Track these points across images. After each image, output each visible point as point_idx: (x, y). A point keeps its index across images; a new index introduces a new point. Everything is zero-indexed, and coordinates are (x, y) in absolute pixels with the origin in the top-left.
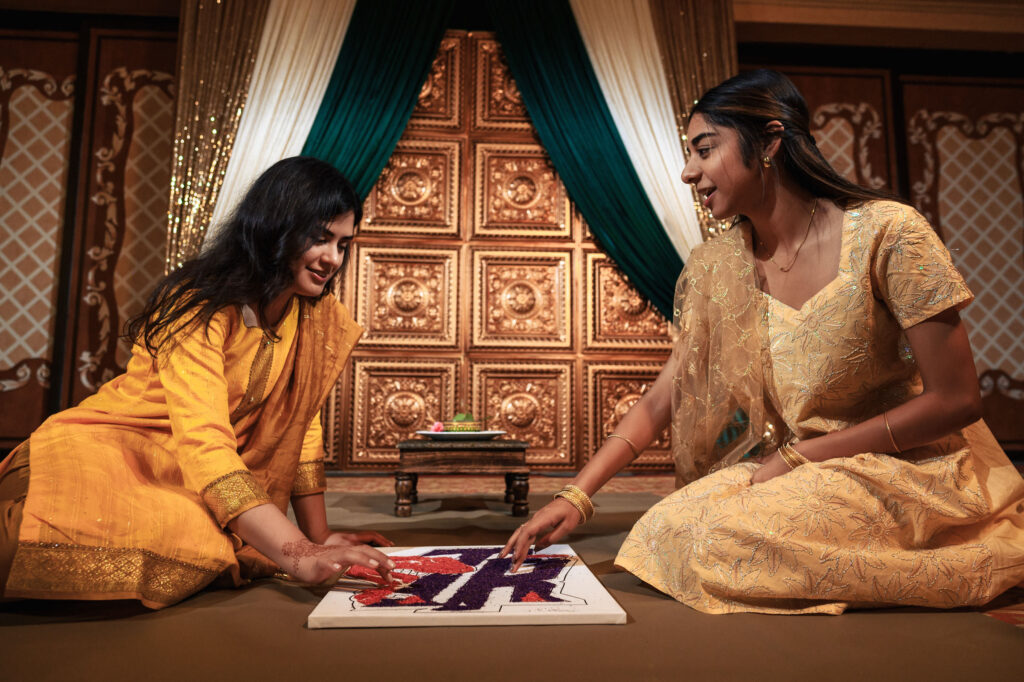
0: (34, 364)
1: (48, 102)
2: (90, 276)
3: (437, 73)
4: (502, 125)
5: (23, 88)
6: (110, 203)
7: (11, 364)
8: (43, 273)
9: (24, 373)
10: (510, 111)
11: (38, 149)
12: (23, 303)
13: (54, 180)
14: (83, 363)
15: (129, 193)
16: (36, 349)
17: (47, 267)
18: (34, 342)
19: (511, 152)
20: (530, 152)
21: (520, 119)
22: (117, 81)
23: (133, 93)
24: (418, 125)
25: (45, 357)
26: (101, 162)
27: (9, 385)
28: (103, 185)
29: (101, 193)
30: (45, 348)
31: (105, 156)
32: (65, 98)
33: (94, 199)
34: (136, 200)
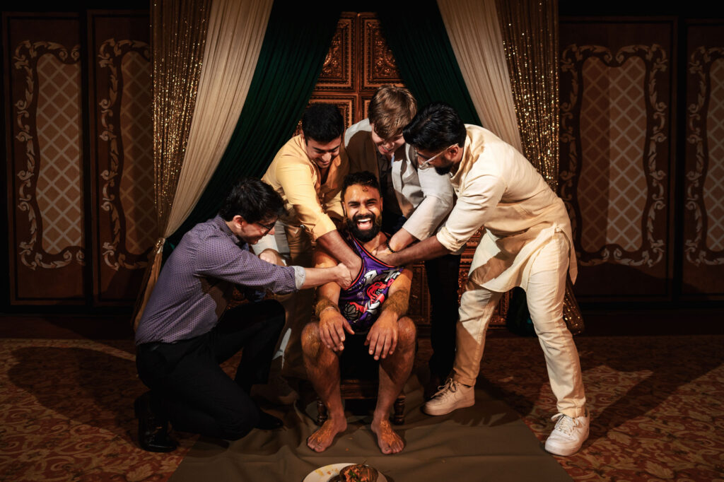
0: (73, 250)
1: (63, 65)
2: (105, 190)
5: (45, 56)
6: (112, 139)
7: (59, 251)
8: (73, 188)
9: (68, 256)
11: (60, 101)
12: (63, 209)
13: (73, 122)
14: (105, 250)
15: (125, 132)
16: (74, 241)
17: (75, 184)
18: (73, 235)
22: (109, 49)
23: (121, 57)
24: (322, 88)
25: (80, 245)
26: (104, 110)
27: (59, 264)
28: (106, 126)
29: (105, 133)
30: (79, 239)
31: (106, 105)
32: (74, 62)
33: (101, 136)
34: (130, 137)
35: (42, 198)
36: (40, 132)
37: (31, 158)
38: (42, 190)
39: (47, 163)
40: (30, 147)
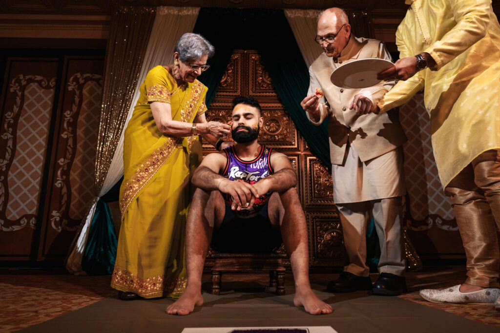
0: (28, 217)
1: (43, 90)
2: (59, 173)
3: (230, 70)
4: (262, 94)
5: (32, 84)
6: (70, 137)
7: (18, 218)
8: (36, 172)
9: (24, 222)
10: (266, 87)
11: (37, 112)
12: (25, 187)
13: (44, 127)
14: (53, 216)
15: (80, 132)
16: (30, 210)
17: (38, 169)
18: (30, 206)
19: (266, 107)
20: (276, 107)
21: (271, 91)
22: (76, 80)
23: (83, 84)
24: (220, 95)
25: (35, 214)
26: (67, 117)
27: (16, 228)
28: (67, 128)
29: (66, 133)
30: (35, 209)
31: (69, 115)
32: (51, 88)
33: (62, 135)
34: (82, 135)
35: (12, 179)
36: (19, 133)
37: (10, 151)
38: (13, 173)
39: (20, 154)
40: (10, 143)
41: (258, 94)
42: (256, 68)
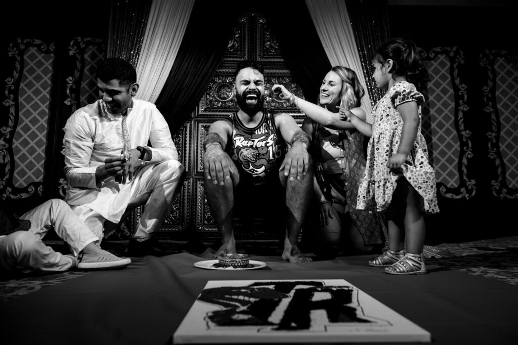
0: (36, 185)
1: (43, 55)
3: (236, 34)
4: (269, 60)
5: (31, 48)
6: (74, 104)
7: (25, 185)
8: (41, 139)
9: (32, 189)
10: (274, 53)
11: (38, 78)
12: (31, 155)
13: (46, 93)
14: (61, 184)
15: (83, 99)
16: (37, 178)
17: (42, 136)
18: (37, 174)
19: (274, 73)
20: (284, 73)
21: (279, 57)
22: (77, 44)
23: (84, 49)
24: (227, 61)
25: (42, 181)
26: (69, 84)
27: (24, 196)
28: (70, 95)
29: (69, 99)
30: (42, 177)
31: (70, 81)
32: (51, 53)
33: (66, 102)
35: (17, 146)
36: (21, 100)
37: (12, 118)
38: (17, 140)
39: (24, 121)
40: (12, 110)
41: (266, 60)
42: (263, 33)
